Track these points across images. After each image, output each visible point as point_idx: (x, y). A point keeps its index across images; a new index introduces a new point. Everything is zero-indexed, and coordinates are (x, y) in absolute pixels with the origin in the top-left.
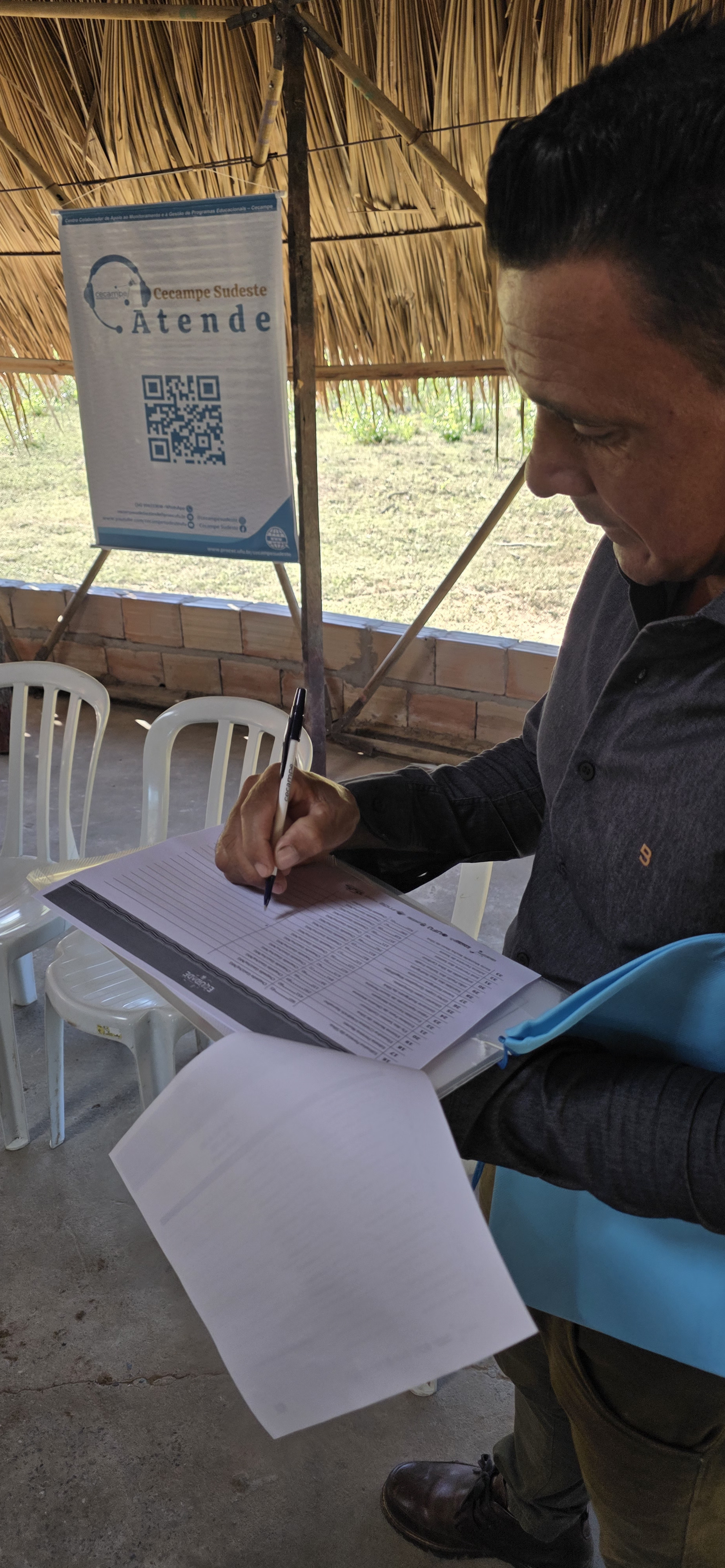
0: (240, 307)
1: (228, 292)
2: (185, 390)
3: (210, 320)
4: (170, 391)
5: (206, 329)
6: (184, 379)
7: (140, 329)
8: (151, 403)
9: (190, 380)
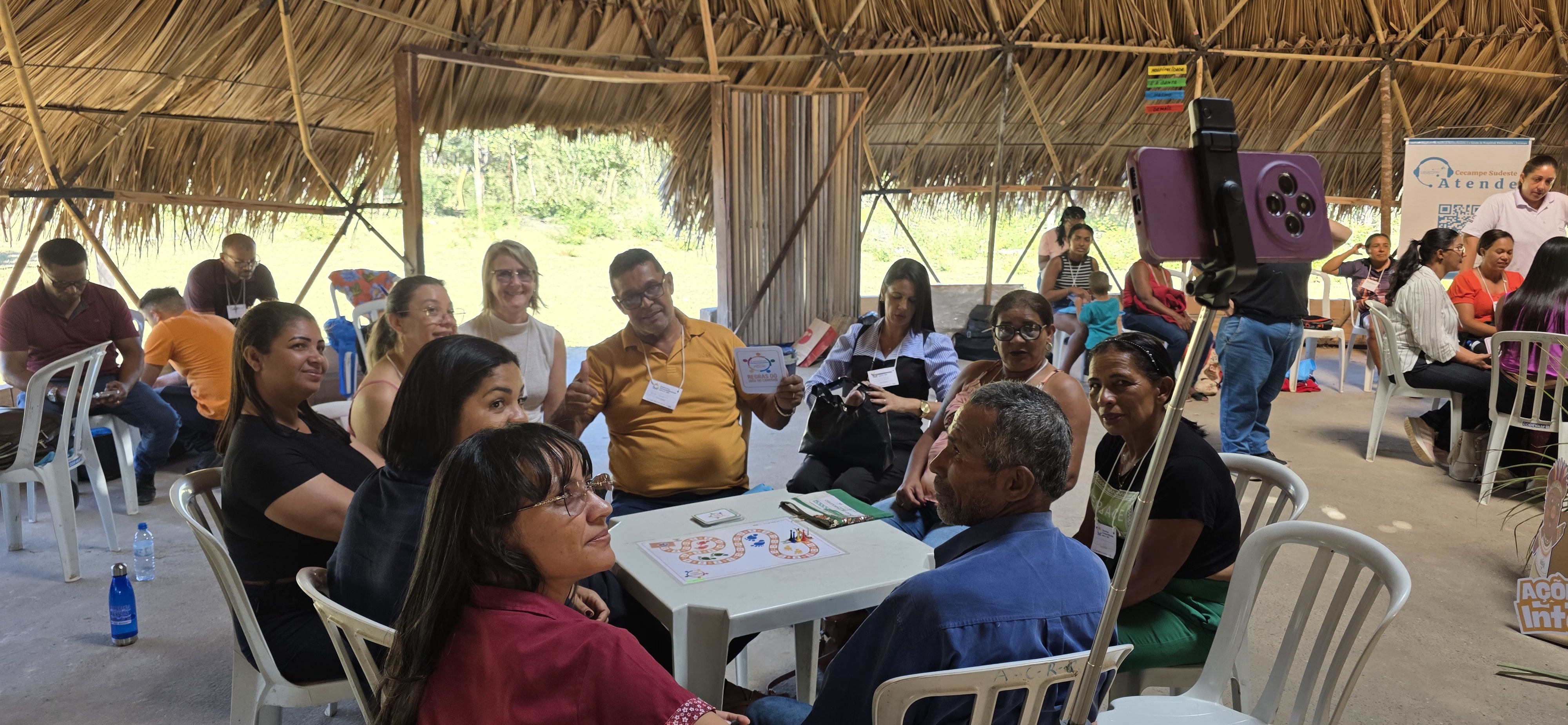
0: (1502, 180)
1: (1496, 174)
2: (1464, 210)
3: (1484, 184)
4: (1455, 211)
5: (1482, 187)
6: (1465, 206)
7: (1443, 187)
8: (1442, 216)
9: (1468, 206)
